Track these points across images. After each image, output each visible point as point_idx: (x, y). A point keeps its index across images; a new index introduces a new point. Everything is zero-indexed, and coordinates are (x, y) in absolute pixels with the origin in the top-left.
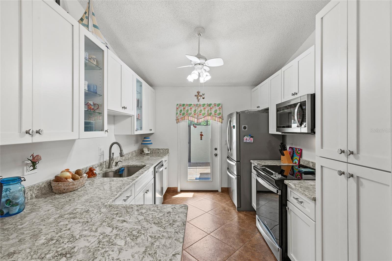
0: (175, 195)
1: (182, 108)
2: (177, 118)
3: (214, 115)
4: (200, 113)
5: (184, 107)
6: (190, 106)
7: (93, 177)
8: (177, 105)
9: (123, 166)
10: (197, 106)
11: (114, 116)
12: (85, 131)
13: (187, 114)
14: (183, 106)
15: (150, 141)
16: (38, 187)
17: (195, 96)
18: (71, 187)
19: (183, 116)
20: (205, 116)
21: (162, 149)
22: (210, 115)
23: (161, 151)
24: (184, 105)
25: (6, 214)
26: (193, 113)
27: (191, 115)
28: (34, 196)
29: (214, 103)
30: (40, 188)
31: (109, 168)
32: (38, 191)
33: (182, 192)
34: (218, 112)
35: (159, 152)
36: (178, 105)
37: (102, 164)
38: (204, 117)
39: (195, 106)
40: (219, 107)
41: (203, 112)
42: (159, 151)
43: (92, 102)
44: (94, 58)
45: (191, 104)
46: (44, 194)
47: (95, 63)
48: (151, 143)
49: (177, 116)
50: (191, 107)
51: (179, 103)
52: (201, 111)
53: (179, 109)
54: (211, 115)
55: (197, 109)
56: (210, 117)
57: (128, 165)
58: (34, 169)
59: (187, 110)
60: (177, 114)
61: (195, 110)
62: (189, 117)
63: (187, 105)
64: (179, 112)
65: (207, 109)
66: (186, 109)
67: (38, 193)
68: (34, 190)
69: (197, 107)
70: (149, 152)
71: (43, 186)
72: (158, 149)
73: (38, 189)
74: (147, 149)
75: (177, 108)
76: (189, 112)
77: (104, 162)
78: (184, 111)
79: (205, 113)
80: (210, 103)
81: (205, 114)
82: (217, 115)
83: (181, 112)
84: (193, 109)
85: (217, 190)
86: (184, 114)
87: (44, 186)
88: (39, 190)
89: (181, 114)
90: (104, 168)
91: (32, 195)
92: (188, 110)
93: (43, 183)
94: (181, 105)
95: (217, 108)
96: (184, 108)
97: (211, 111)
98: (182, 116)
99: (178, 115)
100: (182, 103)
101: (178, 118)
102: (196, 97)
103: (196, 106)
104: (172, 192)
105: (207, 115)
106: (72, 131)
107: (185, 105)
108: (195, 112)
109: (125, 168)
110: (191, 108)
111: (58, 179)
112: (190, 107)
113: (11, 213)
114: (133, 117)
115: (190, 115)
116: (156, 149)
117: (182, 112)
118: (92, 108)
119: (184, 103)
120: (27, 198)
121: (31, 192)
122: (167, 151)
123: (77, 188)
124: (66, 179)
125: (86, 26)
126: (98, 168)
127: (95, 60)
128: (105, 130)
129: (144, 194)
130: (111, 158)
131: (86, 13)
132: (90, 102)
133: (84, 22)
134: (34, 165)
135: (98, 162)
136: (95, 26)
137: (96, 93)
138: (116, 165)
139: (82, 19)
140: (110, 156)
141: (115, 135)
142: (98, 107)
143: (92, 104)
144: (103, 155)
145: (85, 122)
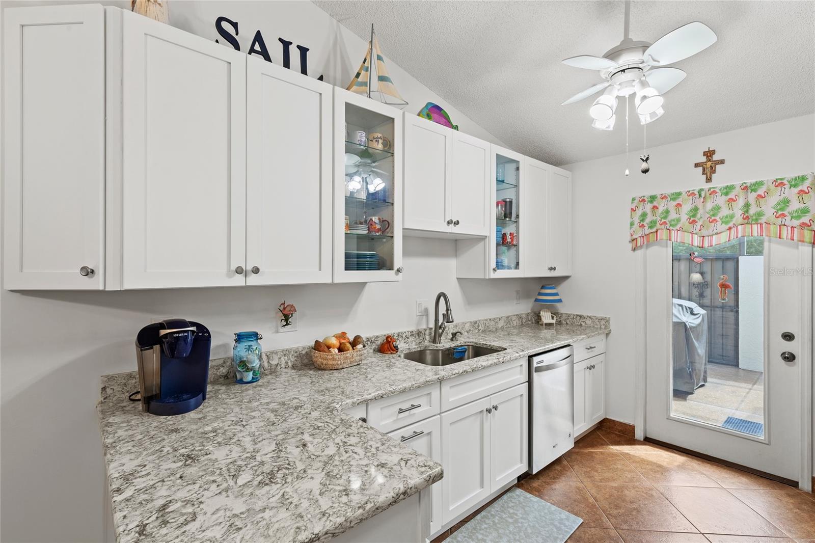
0: (623, 444)
1: (648, 207)
2: (632, 236)
3: (773, 219)
4: (713, 215)
5: (655, 204)
6: (674, 199)
7: (390, 352)
8: (633, 200)
9: (466, 343)
10: (700, 195)
11: (456, 240)
12: (345, 270)
13: (665, 222)
14: (651, 202)
15: (556, 294)
16: (296, 352)
17: (697, 165)
18: (331, 362)
19: (652, 231)
20: (731, 225)
21: (590, 318)
22: (757, 220)
23: (589, 322)
24: (653, 198)
25: (239, 381)
26: (684, 218)
27: (678, 227)
28: (290, 364)
29: (774, 178)
30: (300, 354)
31: (434, 341)
32: (296, 358)
33: (648, 442)
34: (795, 205)
35: (582, 323)
36: (636, 201)
37: (421, 332)
38: (730, 229)
39: (691, 197)
40: (800, 188)
41: (725, 212)
42: (582, 320)
43: (377, 218)
44: (377, 138)
45: (679, 194)
46: (306, 365)
47: (380, 146)
48: (560, 301)
49: (632, 230)
50: (679, 201)
51: (638, 194)
52: (717, 208)
53: (639, 212)
54: (760, 221)
55: (700, 206)
56: (755, 227)
57: (476, 343)
58: (287, 324)
59: (662, 213)
60: (632, 224)
61: (696, 209)
62: (673, 232)
63: (664, 197)
64: (637, 220)
65: (741, 202)
66: (661, 209)
67: (297, 361)
68: (291, 356)
69: (702, 200)
70: (554, 321)
71: (304, 352)
72: (581, 316)
73: (295, 355)
74: (549, 314)
75: (633, 210)
76: (673, 215)
77: (426, 330)
78: (654, 214)
79: (732, 217)
80: (753, 181)
81: (734, 220)
82: (788, 218)
83: (643, 220)
84: (687, 207)
85: (797, 481)
86: (652, 224)
87: (306, 352)
88: (297, 356)
89: (643, 226)
90: (426, 341)
91: (286, 363)
92: (667, 212)
93: (304, 348)
94: (644, 200)
95: (791, 193)
96: (655, 208)
97: (758, 205)
98: (647, 231)
99: (634, 227)
100: (647, 193)
101: (634, 237)
102: (700, 169)
103: (697, 196)
104: (616, 435)
105: (740, 220)
106: (320, 270)
107: (657, 197)
108: (694, 216)
109: (469, 348)
110: (679, 205)
111: (318, 346)
112: (674, 203)
113: (245, 380)
114: (487, 240)
115: (676, 225)
116: (574, 315)
117: (648, 220)
118: (378, 229)
119: (653, 194)
120: (280, 365)
121: (286, 358)
122: (603, 322)
123: (340, 367)
124: (329, 347)
125: (365, 84)
126: (411, 339)
127: (380, 141)
128: (396, 268)
129: (482, 411)
130: (440, 324)
131: (364, 62)
132: (374, 219)
133: (360, 79)
134: (287, 319)
135: (413, 328)
136: (382, 79)
137: (385, 200)
138: (452, 340)
139: (358, 75)
140: (437, 320)
141: (457, 278)
142: (387, 225)
143: (377, 221)
144: (427, 315)
145: (345, 253)
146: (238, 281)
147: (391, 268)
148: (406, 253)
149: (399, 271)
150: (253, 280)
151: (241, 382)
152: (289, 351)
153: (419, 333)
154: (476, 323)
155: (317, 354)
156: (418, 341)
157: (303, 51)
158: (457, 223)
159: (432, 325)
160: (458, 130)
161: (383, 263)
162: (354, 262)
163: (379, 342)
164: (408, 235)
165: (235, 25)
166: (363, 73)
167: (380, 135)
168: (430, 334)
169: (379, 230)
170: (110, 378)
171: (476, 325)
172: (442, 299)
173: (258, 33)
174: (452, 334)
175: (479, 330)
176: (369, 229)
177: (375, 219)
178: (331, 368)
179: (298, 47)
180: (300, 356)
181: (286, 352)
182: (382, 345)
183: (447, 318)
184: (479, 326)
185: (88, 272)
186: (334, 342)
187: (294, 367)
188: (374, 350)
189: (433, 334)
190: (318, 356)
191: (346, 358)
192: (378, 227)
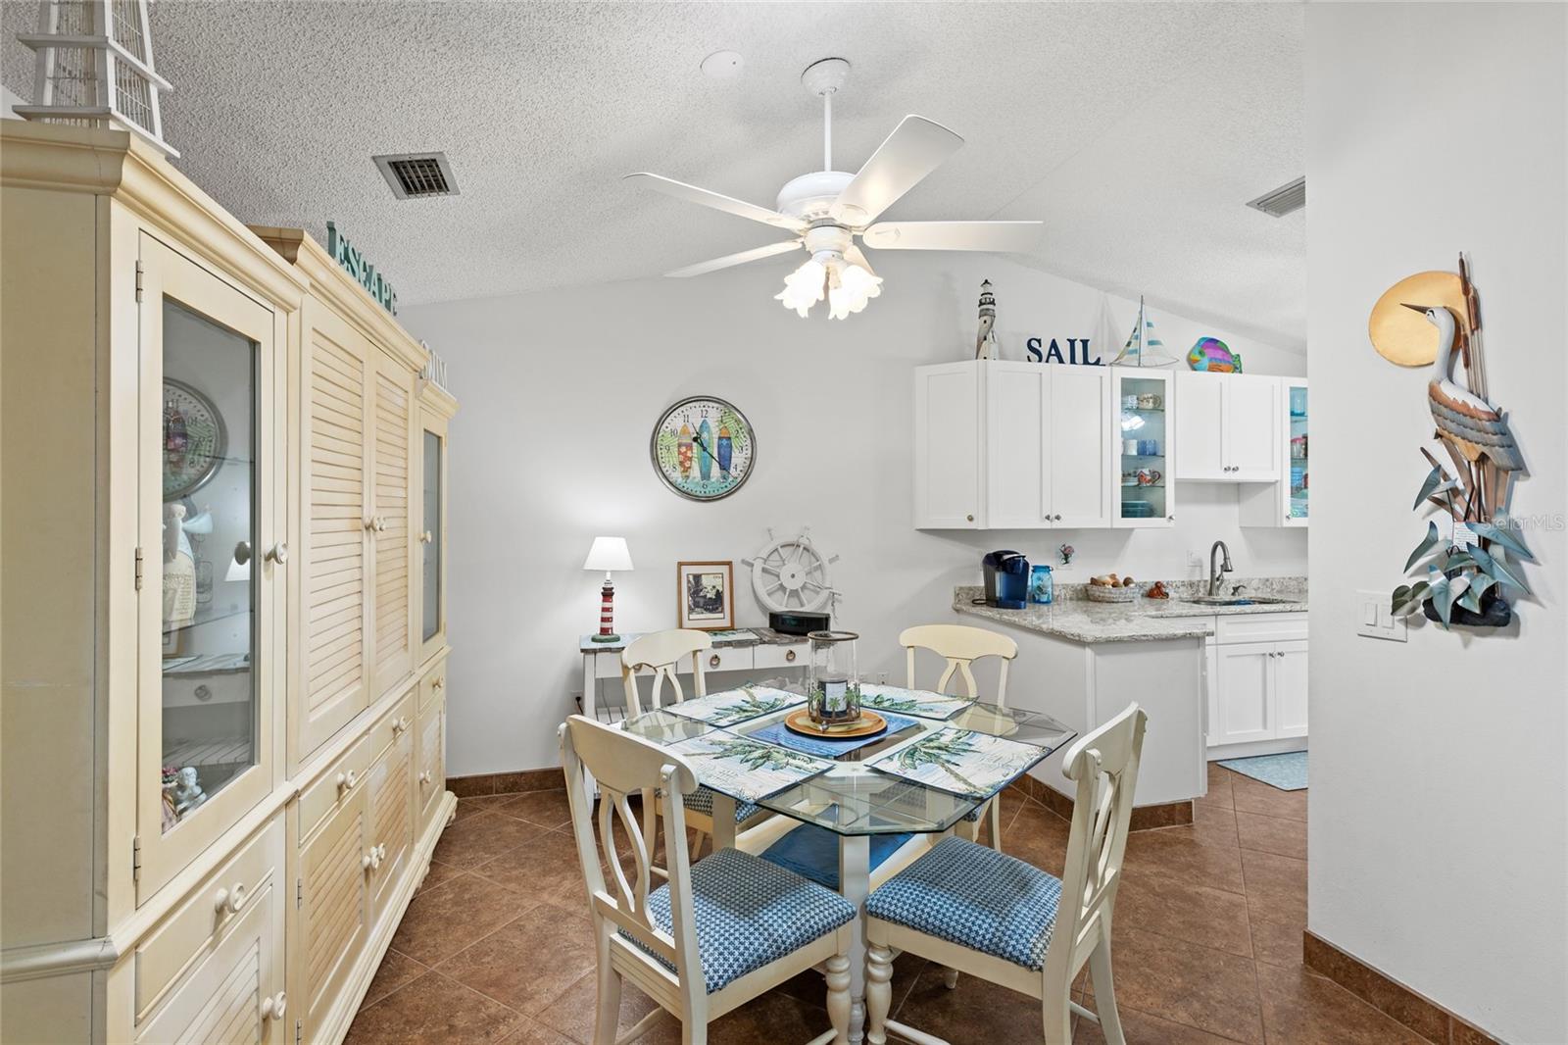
7: (1159, 598)
9: (1251, 598)
12: (1123, 517)
18: (1107, 595)
25: (1037, 601)
28: (1067, 597)
31: (1210, 594)
37: (1194, 583)
43: (1148, 470)
57: (1264, 599)
58: (1067, 562)
68: (1070, 589)
77: (1200, 582)
90: (1200, 593)
106: (1102, 517)
109: (1254, 602)
111: (1093, 583)
113: (1042, 600)
114: (1278, 484)
121: (1064, 591)
123: (1115, 600)
124: (1104, 584)
125: (1135, 351)
126: (1182, 589)
127: (1151, 400)
128: (1168, 515)
129: (1264, 654)
130: (1217, 576)
131: (1134, 331)
132: (1144, 470)
133: (1131, 348)
134: (1066, 557)
135: (1186, 579)
136: (1151, 343)
137: (1155, 454)
138: (1233, 594)
139: (1129, 344)
140: (1213, 571)
141: (1241, 527)
142: (1157, 477)
143: (1148, 473)
144: (1201, 566)
145: (1123, 504)
146: (1047, 525)
147: (1164, 516)
148: (1178, 501)
149: (1171, 518)
150: (1057, 524)
151: (1039, 602)
152: (1067, 585)
153: (1191, 585)
154: (1267, 580)
155: (1095, 588)
156: (1190, 592)
157: (1085, 343)
158: (1235, 469)
159: (1208, 577)
160: (1241, 372)
161: (1150, 512)
162: (1128, 511)
163: (1147, 588)
164: (1179, 483)
165: (1039, 341)
166: (1133, 341)
167: (1150, 395)
168: (1205, 586)
169: (1149, 481)
170: (961, 588)
171: (1268, 583)
172: (1219, 547)
173: (1054, 341)
174: (1234, 588)
175: (1273, 589)
176: (1139, 481)
177: (1146, 471)
178: (1108, 600)
179: (1081, 341)
180: (1075, 591)
181: (1065, 586)
182: (1152, 591)
183: (1225, 568)
184: (1272, 584)
185: (971, 519)
186: (1108, 579)
187: (1071, 599)
188: (1142, 595)
189: (1209, 586)
190: (1096, 591)
191: (1121, 593)
192: (1149, 478)
